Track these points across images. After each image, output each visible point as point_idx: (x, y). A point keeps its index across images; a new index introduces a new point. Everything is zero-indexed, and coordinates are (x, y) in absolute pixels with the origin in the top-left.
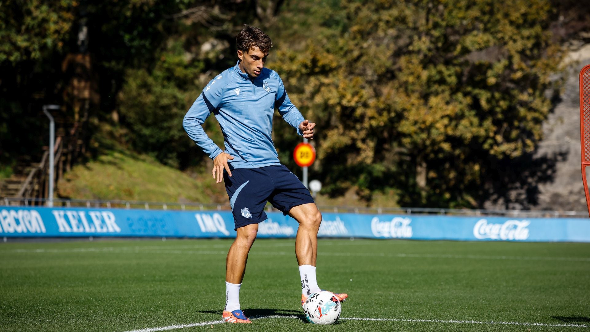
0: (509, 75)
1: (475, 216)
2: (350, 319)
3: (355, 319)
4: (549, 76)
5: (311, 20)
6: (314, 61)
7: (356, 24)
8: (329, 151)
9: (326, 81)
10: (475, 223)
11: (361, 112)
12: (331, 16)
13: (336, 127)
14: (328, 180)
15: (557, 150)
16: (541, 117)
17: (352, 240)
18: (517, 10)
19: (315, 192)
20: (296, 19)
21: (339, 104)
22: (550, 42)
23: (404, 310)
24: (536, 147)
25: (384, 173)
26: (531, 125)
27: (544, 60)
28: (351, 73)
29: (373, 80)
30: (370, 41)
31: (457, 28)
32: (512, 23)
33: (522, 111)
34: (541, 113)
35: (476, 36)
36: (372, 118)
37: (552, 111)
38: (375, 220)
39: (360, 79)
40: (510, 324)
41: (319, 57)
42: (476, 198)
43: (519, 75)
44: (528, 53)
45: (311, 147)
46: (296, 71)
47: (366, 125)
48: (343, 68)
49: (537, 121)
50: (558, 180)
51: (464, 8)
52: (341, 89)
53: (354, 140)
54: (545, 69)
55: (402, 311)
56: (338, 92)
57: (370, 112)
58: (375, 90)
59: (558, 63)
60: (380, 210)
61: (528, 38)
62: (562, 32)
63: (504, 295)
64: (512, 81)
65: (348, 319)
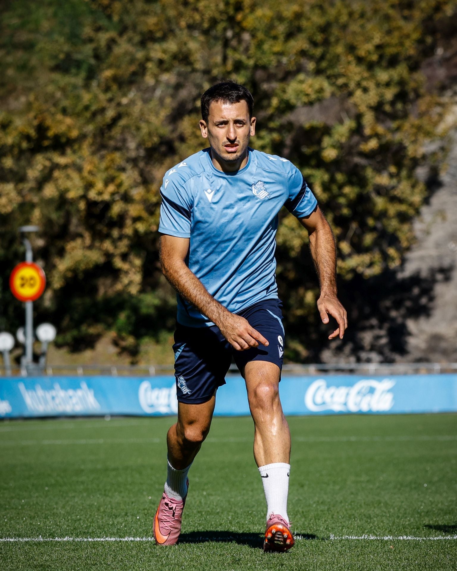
0: (358, 144)
1: (307, 374)
2: (102, 539)
3: (109, 539)
4: (422, 145)
5: (34, 61)
6: (41, 129)
7: (110, 66)
8: (69, 275)
9: (62, 160)
10: (308, 385)
11: (119, 210)
12: (68, 55)
13: (81, 236)
14: (66, 322)
15: (436, 264)
16: (411, 212)
17: (108, 419)
18: (369, 39)
19: (46, 341)
20: (9, 59)
21: (84, 197)
22: (422, 91)
23: (190, 524)
24: (403, 261)
25: (157, 308)
26: (394, 223)
27: (413, 120)
28: (103, 146)
29: (139, 156)
30: (132, 94)
31: (272, 70)
32: (360, 60)
33: (380, 203)
34: (411, 205)
35: (301, 82)
36: (137, 219)
37: (426, 201)
38: (145, 385)
39: (117, 156)
40: (362, 540)
41: (49, 122)
42: (307, 345)
43: (373, 144)
44: (387, 108)
45: (37, 269)
46: (12, 146)
47: (128, 231)
48: (89, 140)
49: (404, 218)
50: (437, 314)
51: (282, 38)
52: (85, 174)
53: (109, 256)
54: (415, 135)
55: (186, 525)
56: (82, 178)
57: (134, 210)
58: (142, 174)
59: (436, 124)
60: (152, 370)
61: (388, 84)
62: (441, 73)
63: (352, 496)
64: (362, 154)
65: (99, 539)
